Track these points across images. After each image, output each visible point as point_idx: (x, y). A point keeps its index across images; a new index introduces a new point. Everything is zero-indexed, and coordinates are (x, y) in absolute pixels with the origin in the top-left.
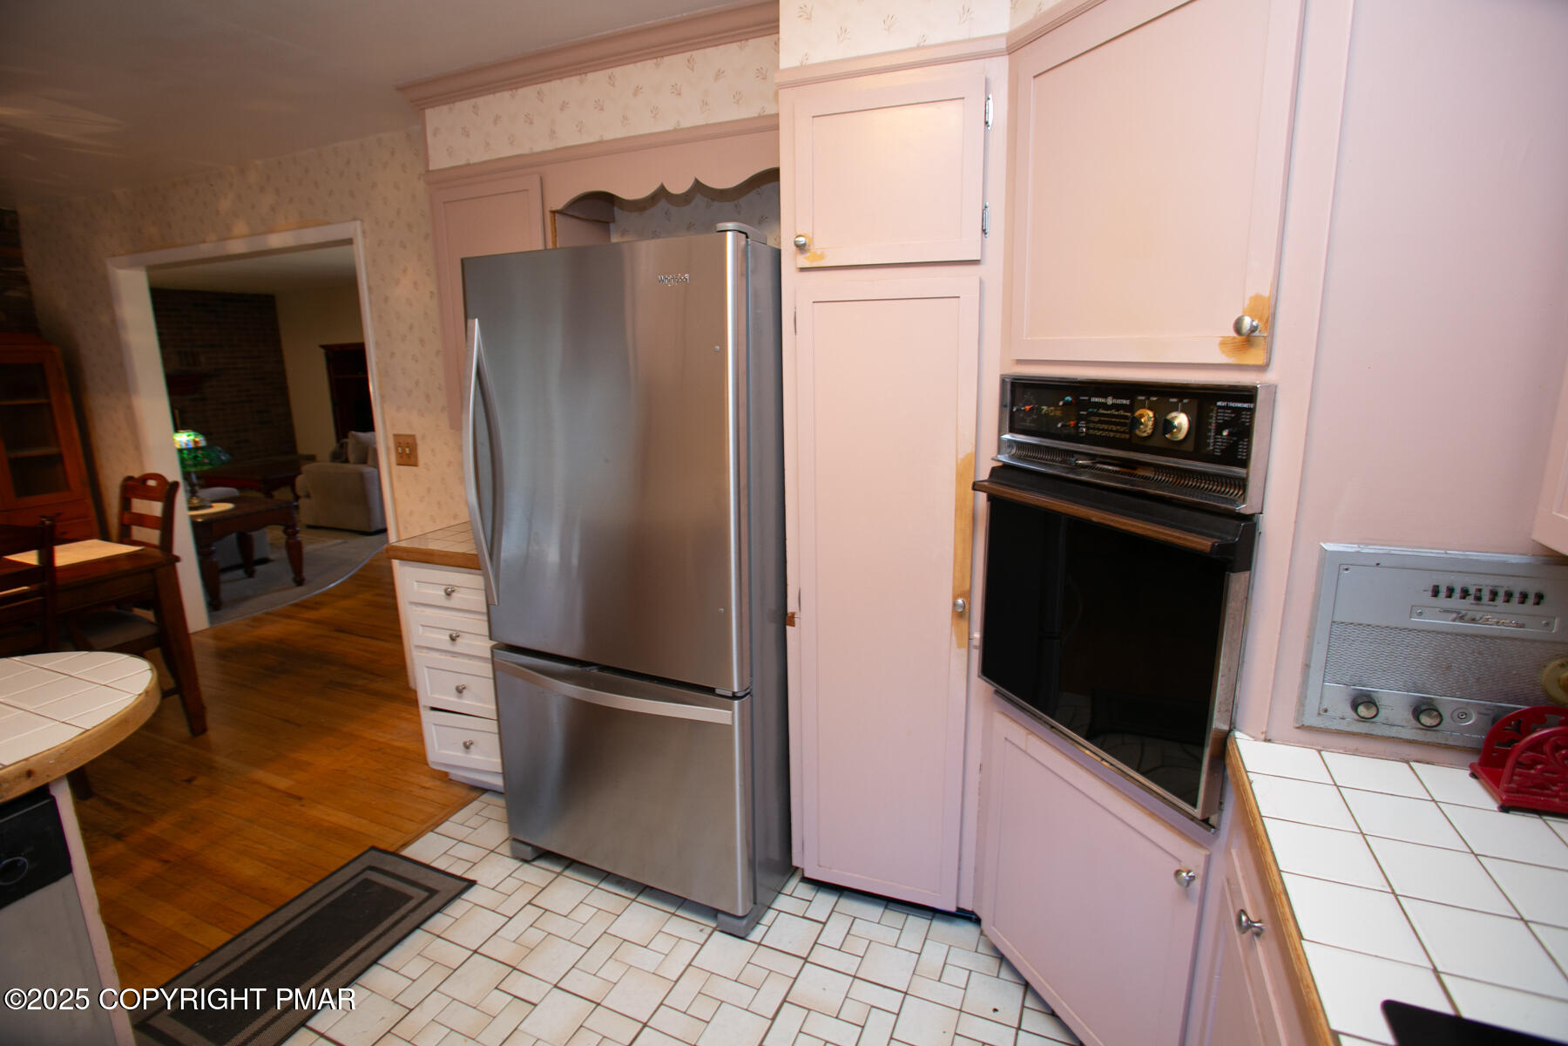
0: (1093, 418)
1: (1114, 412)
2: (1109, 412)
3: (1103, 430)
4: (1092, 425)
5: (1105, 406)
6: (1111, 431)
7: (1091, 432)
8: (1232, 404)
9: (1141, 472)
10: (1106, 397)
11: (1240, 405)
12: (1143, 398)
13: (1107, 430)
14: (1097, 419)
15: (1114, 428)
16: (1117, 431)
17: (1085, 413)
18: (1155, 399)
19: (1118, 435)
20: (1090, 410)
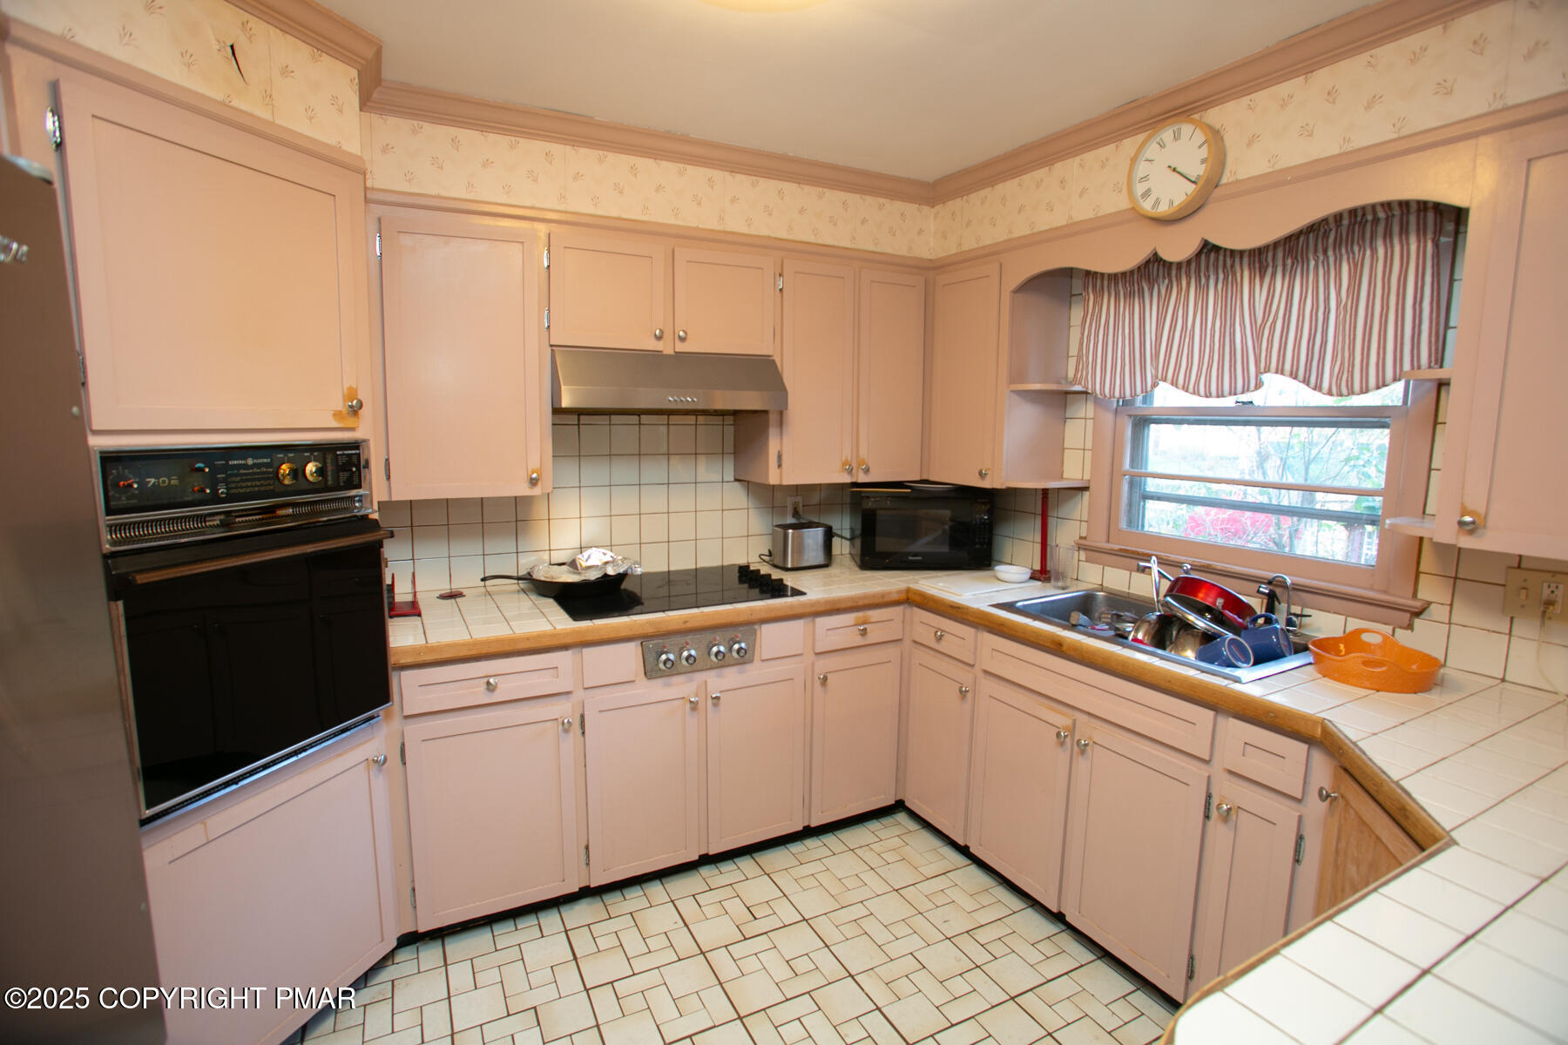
0: (234, 479)
1: (255, 470)
2: (251, 471)
3: (247, 487)
4: (233, 485)
5: (246, 466)
6: (256, 486)
7: (232, 491)
8: (346, 452)
9: (281, 512)
10: (246, 459)
11: (350, 452)
12: (281, 456)
13: (252, 486)
14: (239, 479)
15: (258, 483)
16: (262, 485)
17: (223, 476)
18: (292, 455)
19: (263, 489)
20: (229, 472)
